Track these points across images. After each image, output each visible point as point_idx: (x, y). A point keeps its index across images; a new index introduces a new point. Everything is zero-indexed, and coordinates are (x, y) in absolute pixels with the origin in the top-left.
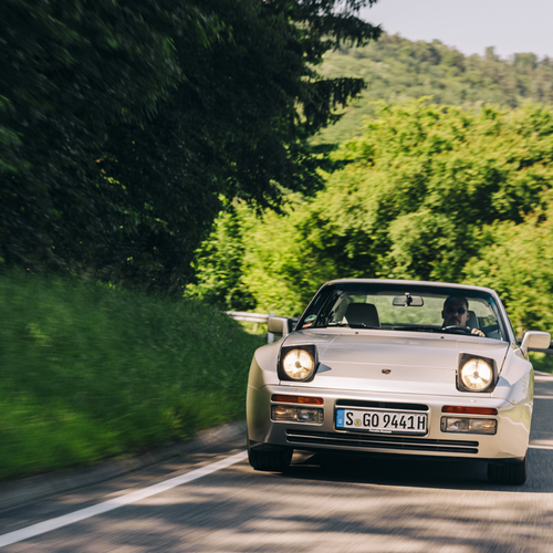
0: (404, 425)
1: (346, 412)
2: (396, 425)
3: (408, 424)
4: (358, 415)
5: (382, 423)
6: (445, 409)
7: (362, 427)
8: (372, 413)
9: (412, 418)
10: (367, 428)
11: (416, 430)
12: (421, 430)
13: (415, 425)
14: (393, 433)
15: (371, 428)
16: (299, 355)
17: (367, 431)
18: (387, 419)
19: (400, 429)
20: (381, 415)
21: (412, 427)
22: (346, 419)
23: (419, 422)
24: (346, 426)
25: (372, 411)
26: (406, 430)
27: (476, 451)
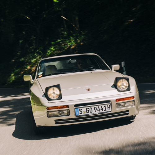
0: (102, 110)
1: (79, 109)
2: (99, 110)
3: (104, 109)
4: (84, 109)
5: (94, 111)
6: (117, 100)
7: (86, 114)
8: (89, 108)
9: (105, 106)
10: (88, 113)
11: (107, 111)
12: (109, 110)
13: (107, 109)
14: (99, 113)
15: (90, 113)
16: (54, 89)
17: (89, 115)
18: (95, 108)
19: (101, 111)
20: (93, 108)
21: (106, 110)
22: (80, 112)
23: (108, 107)
24: (80, 115)
25: (89, 107)
26: (104, 111)
27: (128, 114)
